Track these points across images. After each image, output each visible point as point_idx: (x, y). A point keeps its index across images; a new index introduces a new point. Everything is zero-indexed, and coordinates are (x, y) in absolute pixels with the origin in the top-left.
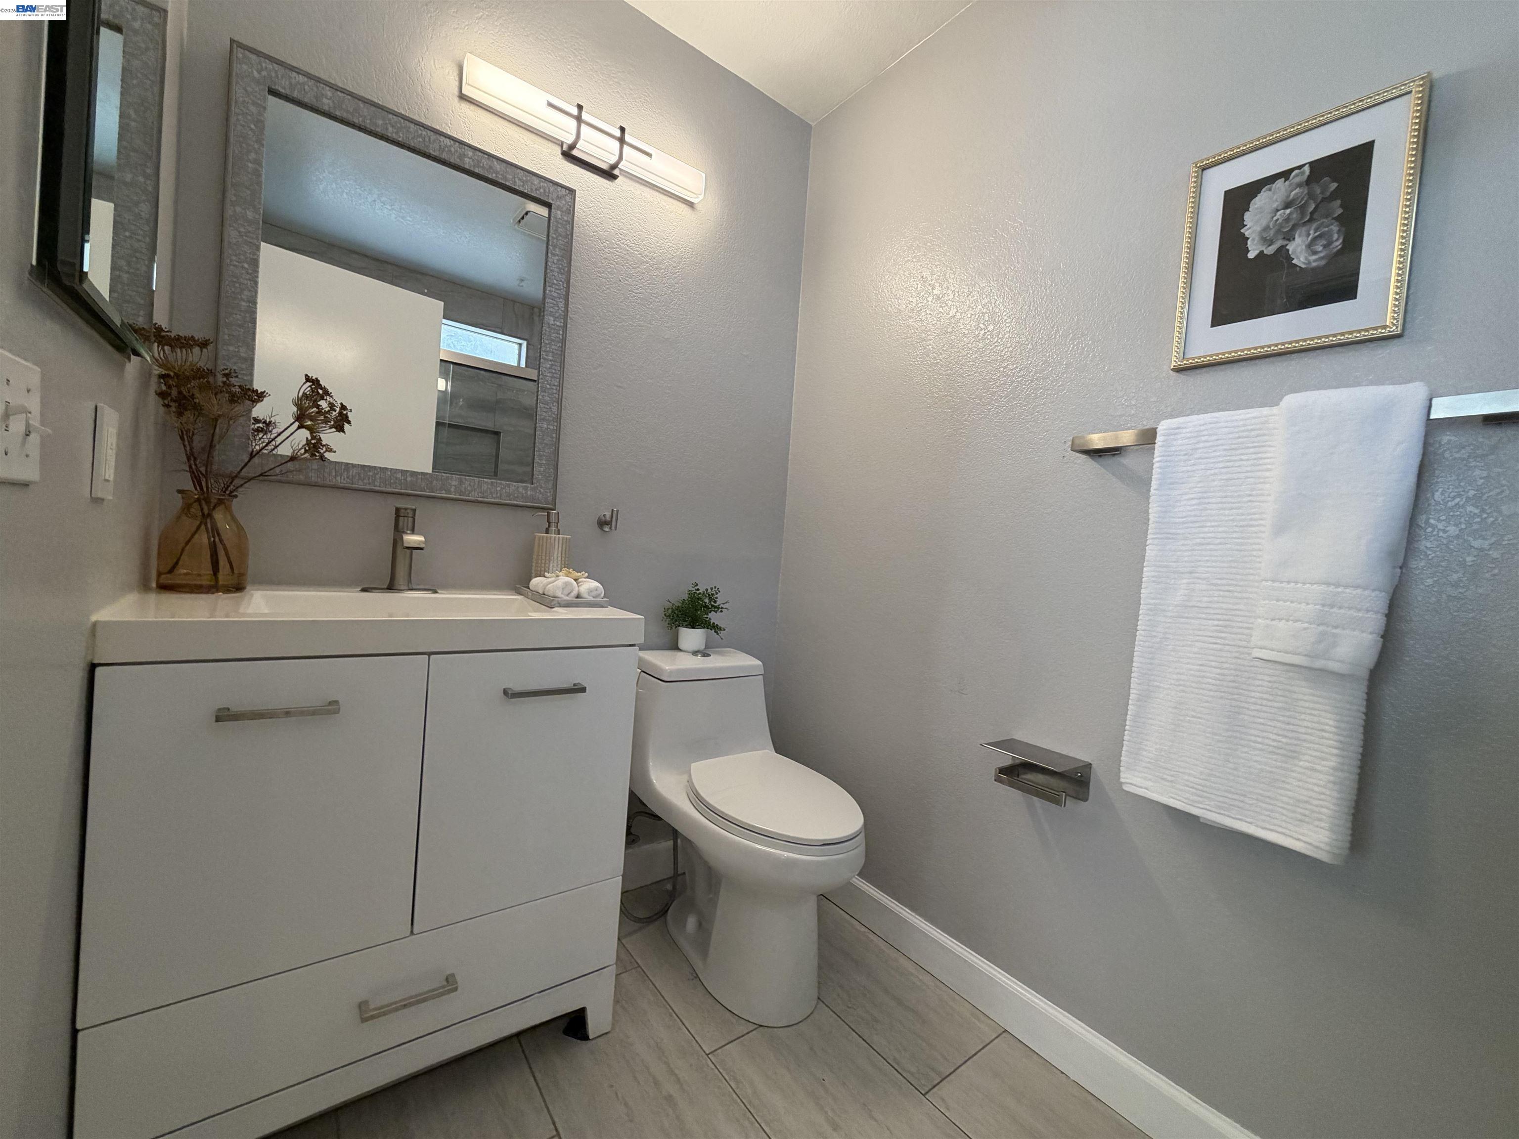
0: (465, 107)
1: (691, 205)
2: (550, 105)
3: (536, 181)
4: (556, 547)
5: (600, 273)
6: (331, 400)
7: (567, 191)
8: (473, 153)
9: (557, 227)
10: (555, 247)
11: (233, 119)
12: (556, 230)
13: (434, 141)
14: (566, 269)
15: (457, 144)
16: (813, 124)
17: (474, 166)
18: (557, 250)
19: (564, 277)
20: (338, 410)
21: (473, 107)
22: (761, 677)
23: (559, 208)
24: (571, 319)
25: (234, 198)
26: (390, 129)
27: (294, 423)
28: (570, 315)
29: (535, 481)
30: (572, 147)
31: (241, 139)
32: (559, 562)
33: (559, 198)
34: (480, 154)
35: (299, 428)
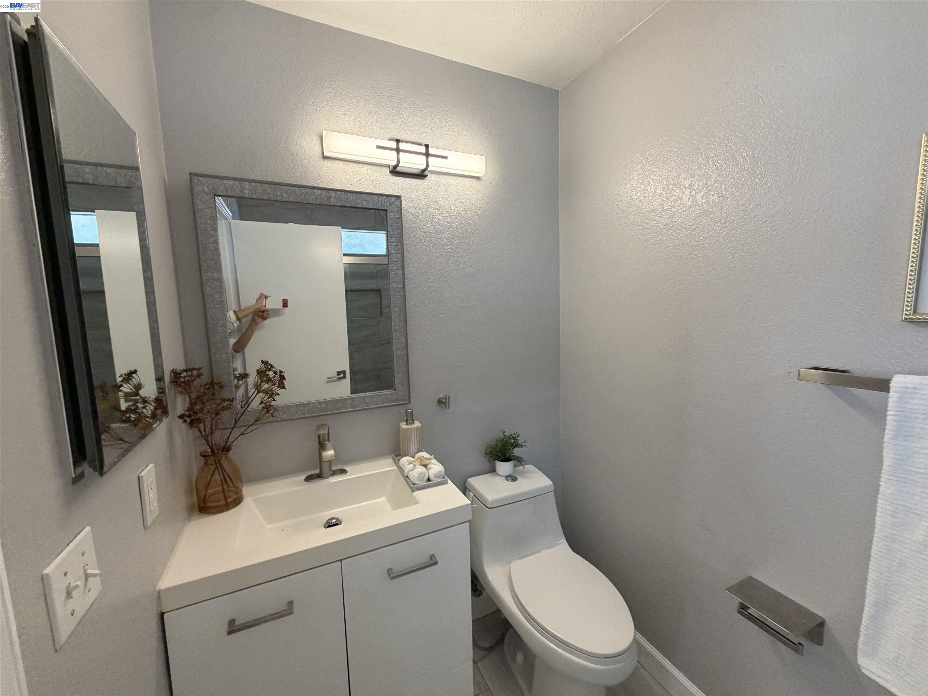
0: (326, 162)
1: (478, 178)
2: (379, 147)
3: (375, 198)
4: (413, 433)
5: (423, 243)
6: (275, 370)
7: (396, 198)
8: (336, 193)
9: (392, 224)
10: (391, 237)
11: (198, 220)
12: (392, 226)
13: (311, 194)
14: (401, 250)
15: (325, 191)
16: (560, 90)
17: (337, 202)
18: (394, 239)
19: (400, 255)
20: (278, 374)
21: (332, 161)
22: (553, 492)
23: (392, 211)
24: (407, 279)
25: (206, 268)
26: (285, 195)
27: (255, 390)
28: (406, 276)
29: (396, 389)
30: (396, 167)
31: (204, 232)
32: (416, 443)
33: (391, 204)
34: (340, 193)
35: (258, 393)
